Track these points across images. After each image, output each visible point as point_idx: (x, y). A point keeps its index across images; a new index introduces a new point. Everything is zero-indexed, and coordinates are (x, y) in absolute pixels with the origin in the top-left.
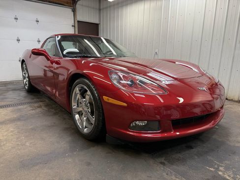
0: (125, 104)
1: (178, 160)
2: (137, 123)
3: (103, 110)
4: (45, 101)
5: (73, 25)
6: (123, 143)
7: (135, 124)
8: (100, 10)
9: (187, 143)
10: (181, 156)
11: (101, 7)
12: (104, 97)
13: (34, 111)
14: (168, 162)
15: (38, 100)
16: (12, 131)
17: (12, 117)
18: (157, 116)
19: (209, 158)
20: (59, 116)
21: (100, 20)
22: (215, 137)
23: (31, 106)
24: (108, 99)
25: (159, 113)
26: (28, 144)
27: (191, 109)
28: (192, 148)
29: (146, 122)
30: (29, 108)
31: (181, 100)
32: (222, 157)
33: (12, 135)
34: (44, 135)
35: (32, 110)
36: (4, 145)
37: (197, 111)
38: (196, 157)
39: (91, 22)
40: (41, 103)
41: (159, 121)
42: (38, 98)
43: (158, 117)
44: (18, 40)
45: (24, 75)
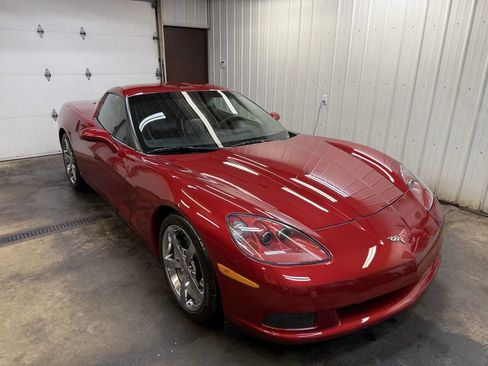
0: (256, 285)
5: (156, 35)
8: (209, 1)
12: (219, 264)
13: (92, 244)
16: (60, 299)
17: (55, 260)
19: (401, 363)
21: (209, 14)
23: (85, 232)
24: (227, 271)
26: (90, 330)
30: (84, 238)
33: (61, 308)
34: (117, 307)
35: (89, 242)
36: (51, 332)
39: (192, 26)
40: (103, 223)
41: (315, 312)
44: (48, 75)
45: (67, 157)
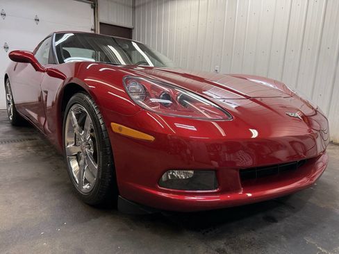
0: (151, 138)
1: (251, 244)
2: (176, 173)
3: (111, 149)
4: (36, 139)
5: (93, 28)
6: (150, 213)
7: (172, 176)
8: (134, 8)
9: (266, 211)
10: (256, 237)
11: (136, 4)
12: (112, 124)
14: (233, 248)
15: (24, 137)
18: (214, 162)
19: (308, 240)
20: (51, 163)
21: (134, 23)
22: (312, 200)
24: (120, 129)
25: (217, 158)
27: (272, 152)
28: (274, 220)
29: (192, 172)
31: (255, 134)
32: (331, 239)
37: (282, 155)
38: (283, 239)
39: (121, 25)
40: (27, 143)
41: (216, 171)
42: (25, 135)
43: (215, 164)
44: (6, 48)
45: (8, 98)
